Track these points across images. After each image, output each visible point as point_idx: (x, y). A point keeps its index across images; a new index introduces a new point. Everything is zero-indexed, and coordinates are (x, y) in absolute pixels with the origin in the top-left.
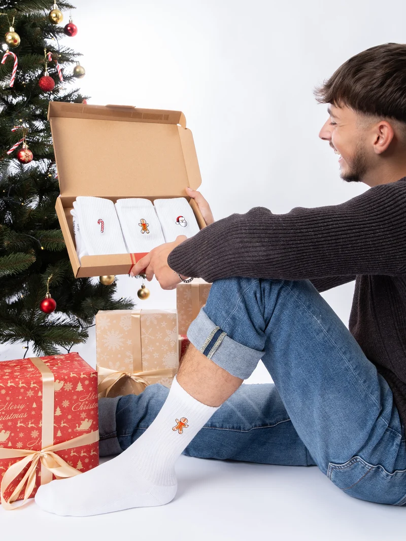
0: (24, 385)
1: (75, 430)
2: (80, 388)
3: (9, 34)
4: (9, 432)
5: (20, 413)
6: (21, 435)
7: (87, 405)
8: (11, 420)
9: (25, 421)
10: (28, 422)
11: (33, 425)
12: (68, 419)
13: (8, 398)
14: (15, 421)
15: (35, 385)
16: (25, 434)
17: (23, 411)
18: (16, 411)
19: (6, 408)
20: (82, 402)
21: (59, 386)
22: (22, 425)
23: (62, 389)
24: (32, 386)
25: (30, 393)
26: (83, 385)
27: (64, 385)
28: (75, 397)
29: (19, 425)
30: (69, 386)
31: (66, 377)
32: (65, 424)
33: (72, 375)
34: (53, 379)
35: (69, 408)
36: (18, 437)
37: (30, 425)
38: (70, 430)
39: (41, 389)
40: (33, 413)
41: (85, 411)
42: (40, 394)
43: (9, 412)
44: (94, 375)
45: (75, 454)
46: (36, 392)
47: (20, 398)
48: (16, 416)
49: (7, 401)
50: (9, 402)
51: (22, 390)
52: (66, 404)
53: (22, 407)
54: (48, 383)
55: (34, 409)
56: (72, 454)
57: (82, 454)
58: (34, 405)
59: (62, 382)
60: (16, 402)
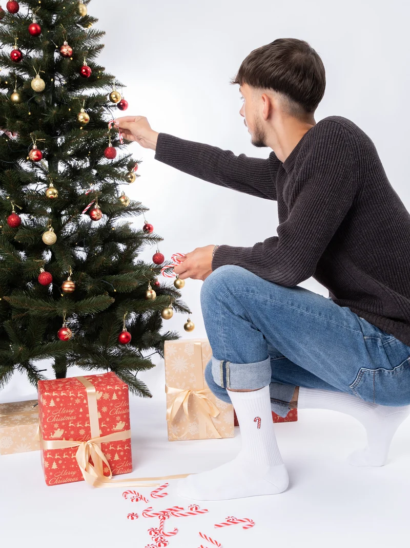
0: (73, 395)
1: (112, 430)
2: (115, 397)
3: (81, 114)
4: (63, 430)
5: (71, 416)
6: (72, 433)
7: (121, 410)
8: (64, 421)
9: (75, 422)
10: (77, 422)
11: (81, 425)
12: (106, 421)
13: (62, 405)
14: (67, 422)
15: (81, 395)
16: (75, 432)
17: (73, 415)
18: (68, 415)
19: (61, 412)
20: (117, 408)
21: (99, 395)
22: (73, 425)
23: (102, 398)
24: (79, 395)
25: (78, 401)
26: (117, 395)
27: (103, 395)
28: (111, 405)
29: (70, 425)
30: (106, 396)
31: (104, 389)
32: (105, 425)
33: (108, 387)
34: (94, 390)
35: (107, 413)
36: (70, 434)
37: (78, 426)
38: (108, 430)
39: (86, 398)
40: (80, 416)
41: (119, 415)
42: (85, 402)
43: (62, 415)
44: (126, 387)
45: (113, 448)
46: (82, 400)
47: (71, 404)
48: (68, 418)
49: (61, 407)
50: (63, 407)
51: (72, 399)
52: (105, 409)
53: (72, 411)
54: (91, 394)
55: (81, 413)
56: (111, 448)
57: (118, 449)
58: (81, 410)
59: (101, 393)
60: (67, 408)
